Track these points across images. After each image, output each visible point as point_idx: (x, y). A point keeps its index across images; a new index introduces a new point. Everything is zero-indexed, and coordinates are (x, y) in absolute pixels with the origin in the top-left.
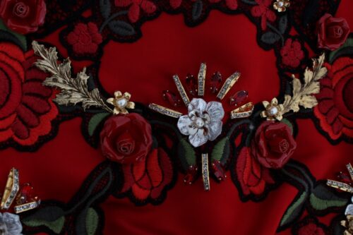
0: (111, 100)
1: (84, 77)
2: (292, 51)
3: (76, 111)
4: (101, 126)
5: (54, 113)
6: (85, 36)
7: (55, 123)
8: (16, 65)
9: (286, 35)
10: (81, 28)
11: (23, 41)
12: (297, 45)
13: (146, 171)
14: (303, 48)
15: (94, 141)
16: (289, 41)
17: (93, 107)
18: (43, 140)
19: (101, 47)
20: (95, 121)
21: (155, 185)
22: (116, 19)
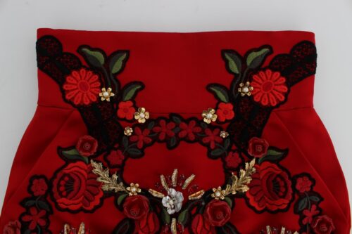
0: (128, 189)
1: (115, 177)
2: (233, 159)
3: (112, 193)
4: (123, 201)
5: (101, 195)
6: (116, 156)
7: (102, 199)
8: (84, 173)
9: (229, 149)
10: (113, 152)
11: (87, 160)
12: (236, 155)
13: (147, 224)
14: (241, 156)
15: (120, 208)
16: (231, 153)
17: (120, 192)
18: (96, 208)
19: (124, 162)
20: (121, 198)
21: (151, 231)
22: (131, 147)
